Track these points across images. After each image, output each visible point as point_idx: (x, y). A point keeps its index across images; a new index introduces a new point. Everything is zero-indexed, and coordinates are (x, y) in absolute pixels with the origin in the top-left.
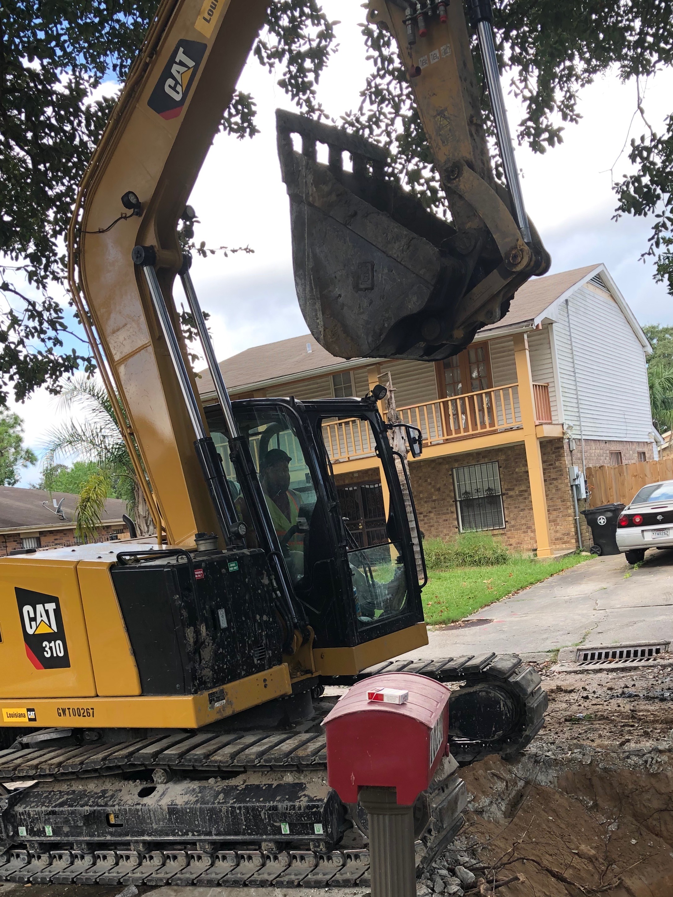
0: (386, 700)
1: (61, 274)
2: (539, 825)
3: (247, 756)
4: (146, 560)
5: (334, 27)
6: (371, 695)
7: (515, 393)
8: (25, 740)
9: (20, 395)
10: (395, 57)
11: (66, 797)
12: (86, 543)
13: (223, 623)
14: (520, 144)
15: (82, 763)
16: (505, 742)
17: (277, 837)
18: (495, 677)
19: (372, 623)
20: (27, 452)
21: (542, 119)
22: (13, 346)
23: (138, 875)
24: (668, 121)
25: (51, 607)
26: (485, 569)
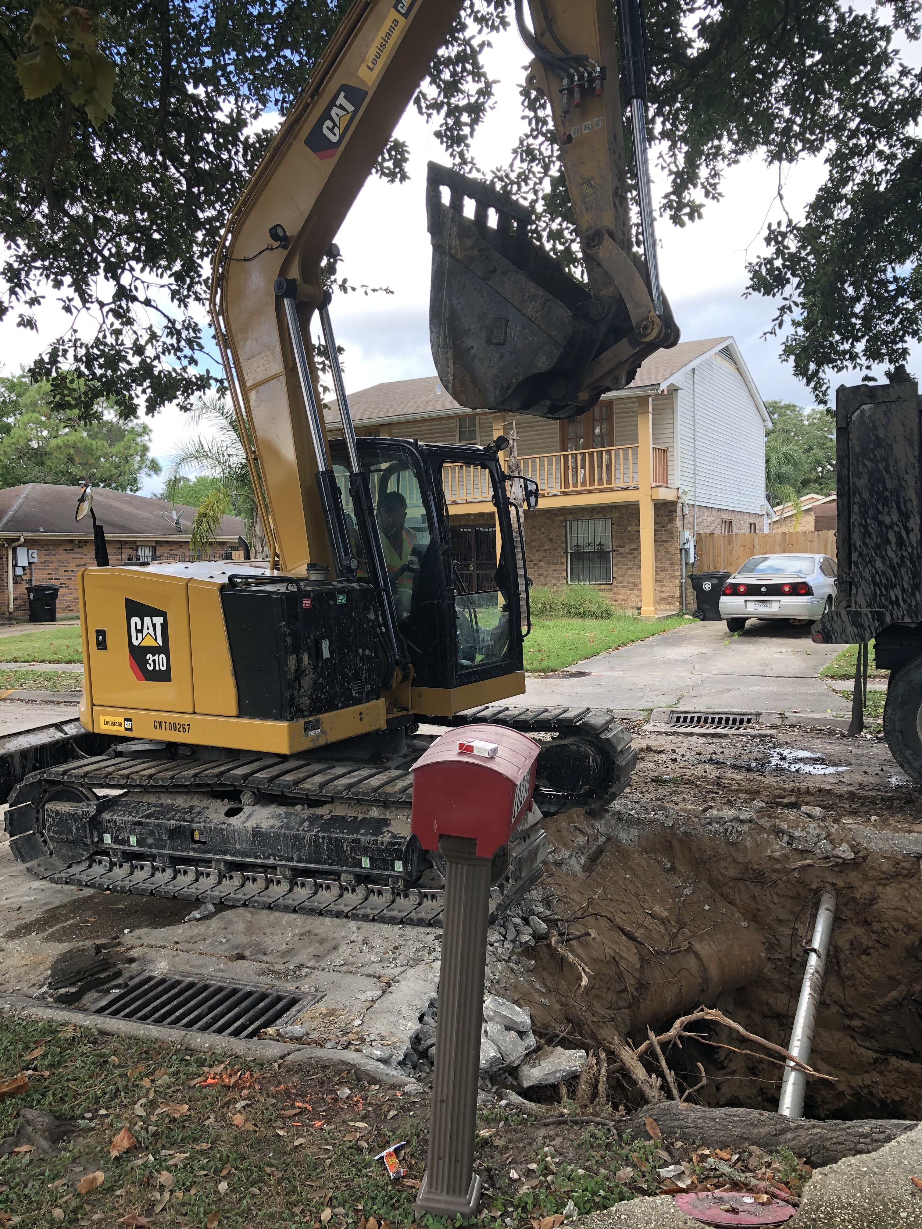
0: (475, 752)
1: (203, 296)
2: (616, 882)
3: (336, 786)
4: (257, 584)
5: (494, 86)
6: (461, 746)
7: (635, 453)
8: (119, 748)
9: (151, 409)
10: (549, 120)
11: (153, 809)
12: (200, 559)
13: (326, 654)
14: (661, 215)
15: (172, 778)
16: (590, 796)
17: (357, 870)
18: (587, 733)
19: (472, 667)
20: (153, 461)
21: (685, 194)
22: (148, 361)
23: (217, 893)
24: (807, 209)
25: (159, 620)
26: (588, 622)
